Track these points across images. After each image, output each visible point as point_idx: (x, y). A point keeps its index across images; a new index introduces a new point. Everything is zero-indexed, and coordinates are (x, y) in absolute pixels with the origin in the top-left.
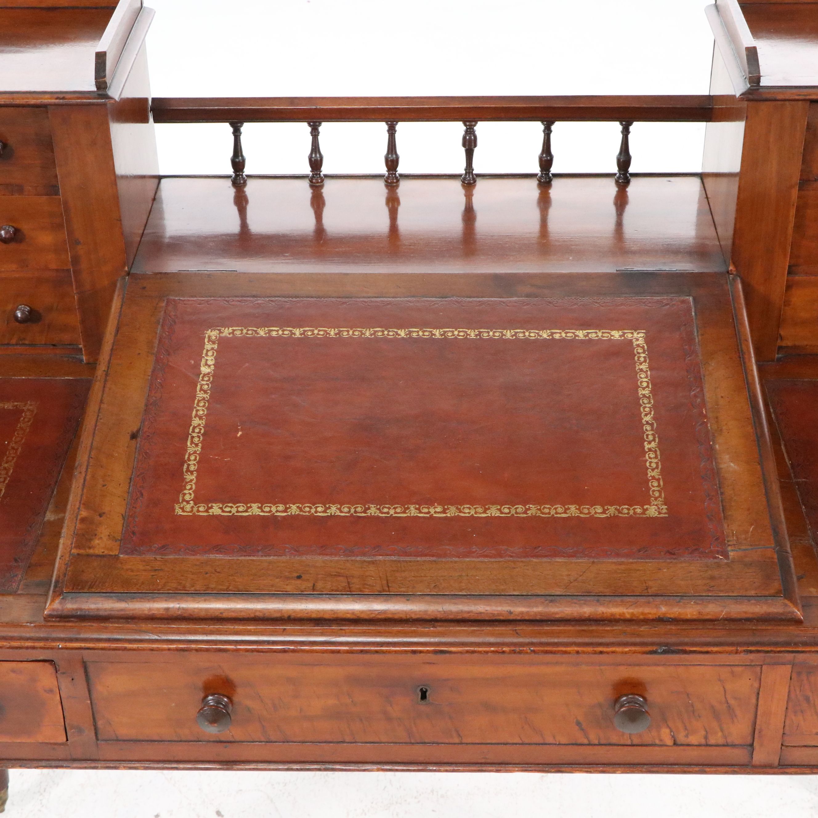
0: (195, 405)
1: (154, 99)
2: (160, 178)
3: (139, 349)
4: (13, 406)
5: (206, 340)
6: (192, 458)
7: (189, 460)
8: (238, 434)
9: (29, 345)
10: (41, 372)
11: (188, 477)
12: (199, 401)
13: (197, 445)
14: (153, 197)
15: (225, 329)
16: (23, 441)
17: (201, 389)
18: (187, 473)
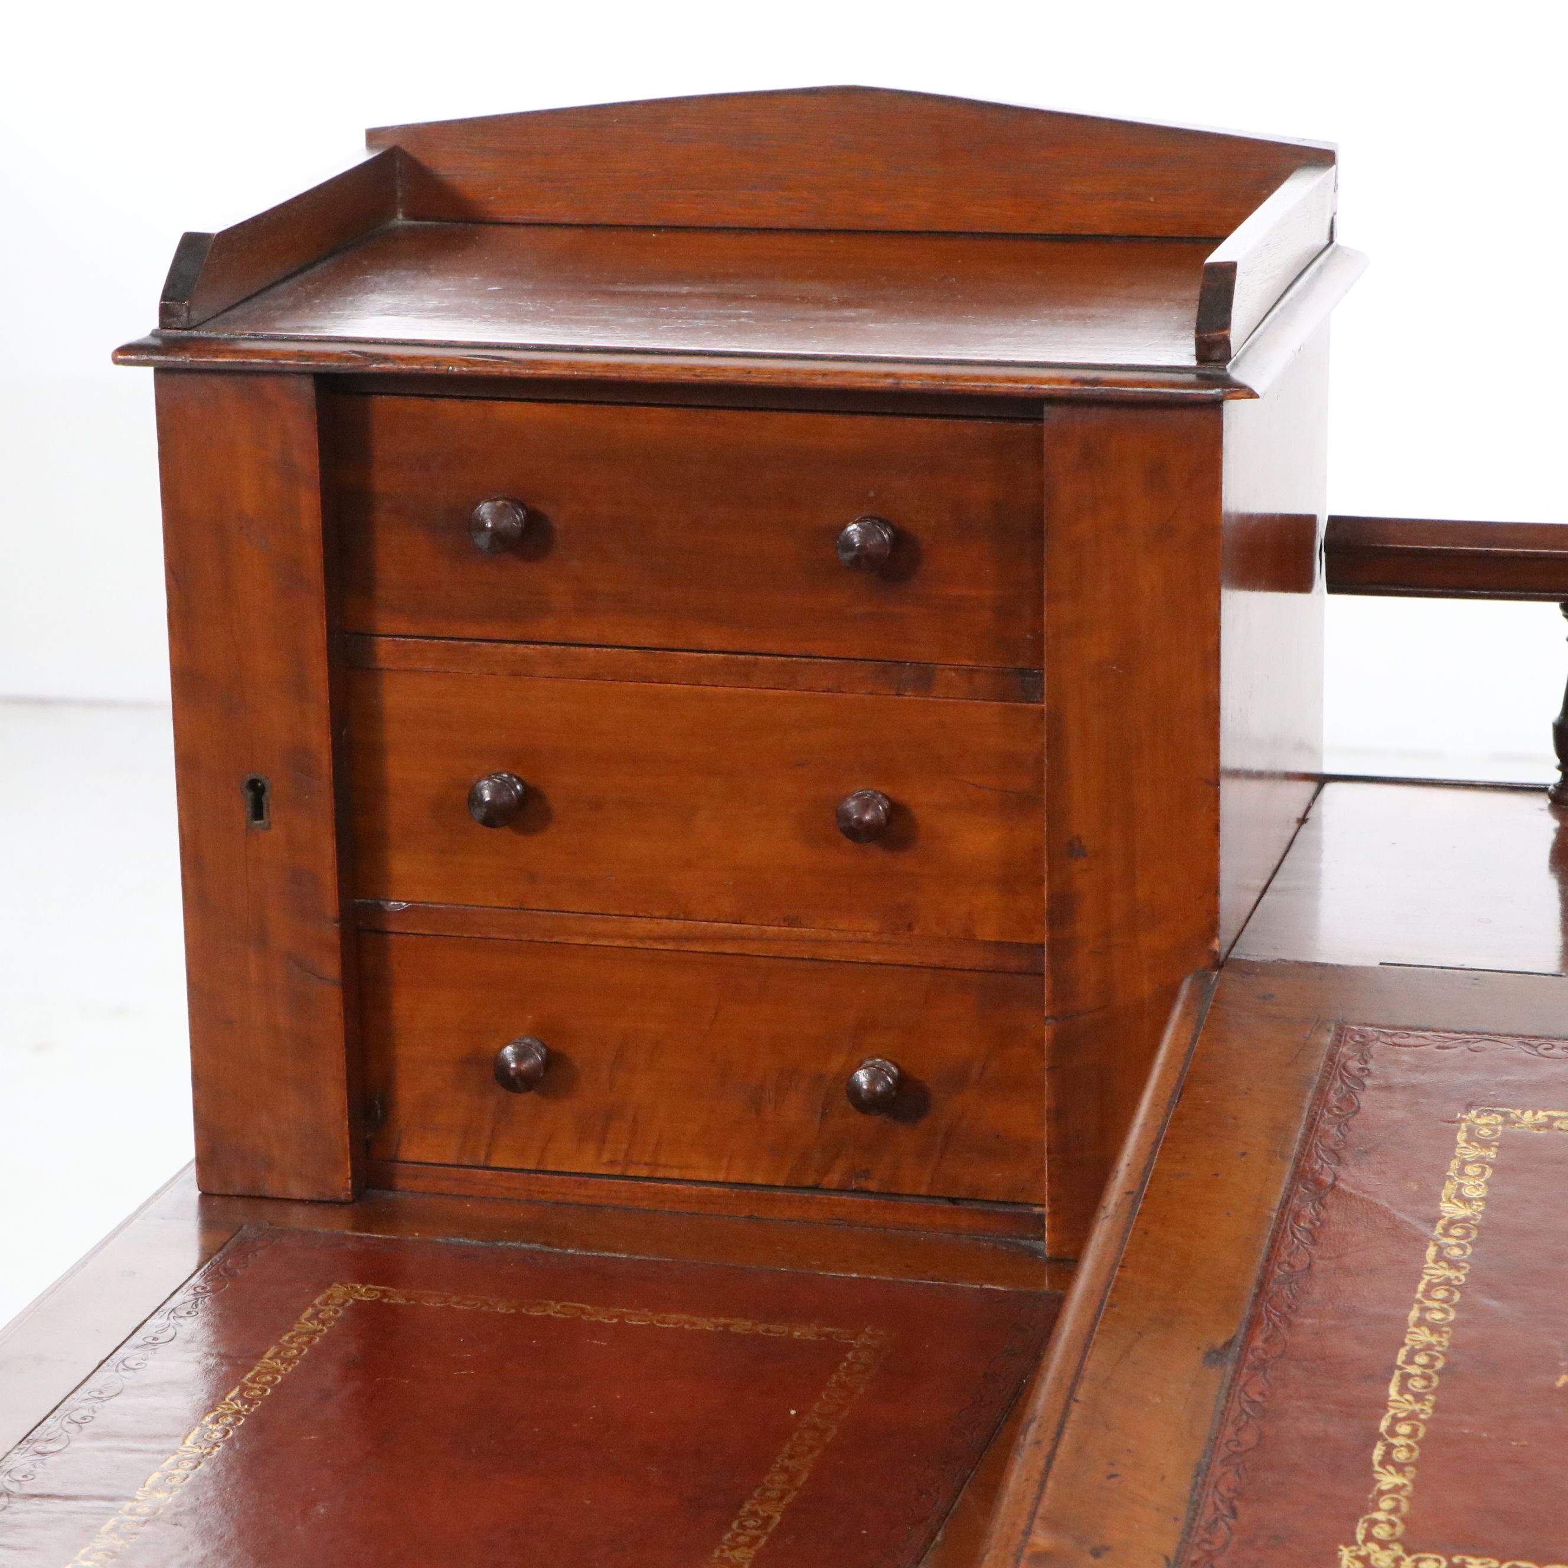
0: (1419, 1296)
1: (1335, 522)
2: (1322, 780)
3: (1246, 1143)
4: (819, 1335)
5: (1461, 1137)
6: (1404, 1429)
7: (1392, 1432)
8: (1558, 1379)
9: (879, 1194)
10: (907, 1266)
11: (1388, 1479)
12: (1431, 1286)
13: (1419, 1398)
14: (1300, 815)
15: (1523, 1113)
16: (846, 1413)
17: (1439, 1257)
18: (1384, 1468)
